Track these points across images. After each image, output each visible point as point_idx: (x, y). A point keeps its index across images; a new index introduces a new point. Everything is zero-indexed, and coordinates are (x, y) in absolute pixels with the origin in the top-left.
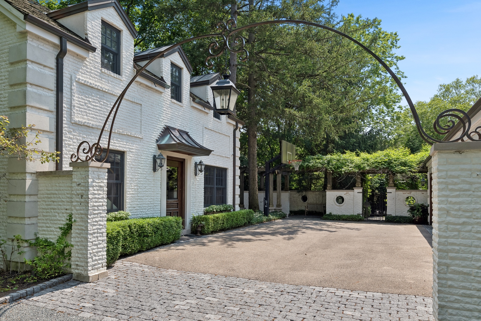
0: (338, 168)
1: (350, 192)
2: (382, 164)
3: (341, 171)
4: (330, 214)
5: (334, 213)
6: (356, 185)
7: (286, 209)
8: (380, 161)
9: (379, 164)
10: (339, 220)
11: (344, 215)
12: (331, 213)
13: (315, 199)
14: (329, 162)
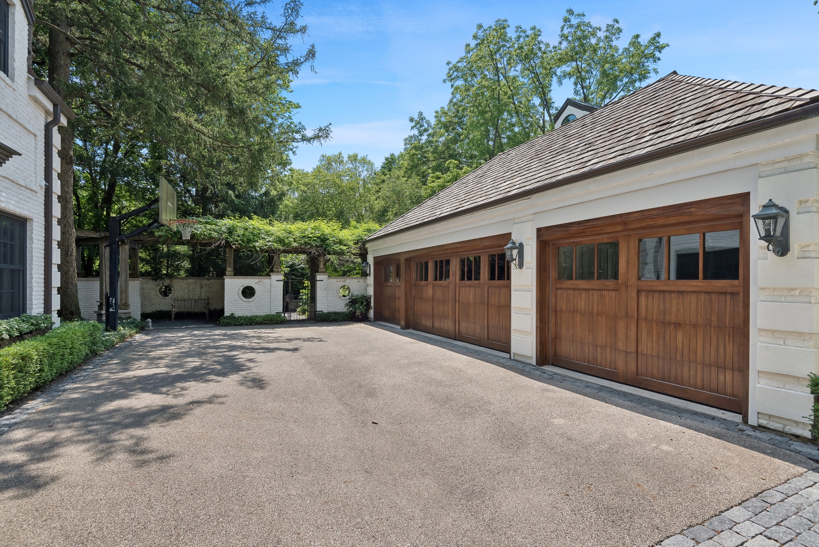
0: (249, 241)
1: (265, 281)
2: (314, 240)
3: (254, 247)
4: (232, 317)
5: (238, 313)
6: (274, 270)
7: (135, 311)
8: (311, 236)
9: (310, 240)
10: (251, 324)
11: (257, 316)
12: (232, 314)
13: (186, 291)
14: (231, 231)
